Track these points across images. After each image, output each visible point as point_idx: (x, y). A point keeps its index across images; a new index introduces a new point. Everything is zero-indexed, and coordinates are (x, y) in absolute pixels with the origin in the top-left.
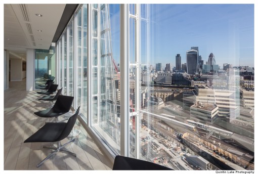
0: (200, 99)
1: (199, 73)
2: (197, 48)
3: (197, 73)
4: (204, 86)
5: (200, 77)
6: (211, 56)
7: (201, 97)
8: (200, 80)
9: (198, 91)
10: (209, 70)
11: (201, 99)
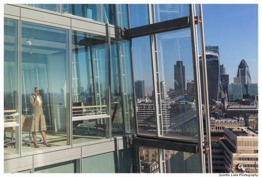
0: (240, 159)
1: (223, 101)
2: (215, 49)
3: (218, 102)
4: (245, 129)
5: (224, 111)
6: (243, 66)
7: (242, 155)
8: (226, 117)
9: (235, 142)
10: (240, 95)
11: (243, 159)
